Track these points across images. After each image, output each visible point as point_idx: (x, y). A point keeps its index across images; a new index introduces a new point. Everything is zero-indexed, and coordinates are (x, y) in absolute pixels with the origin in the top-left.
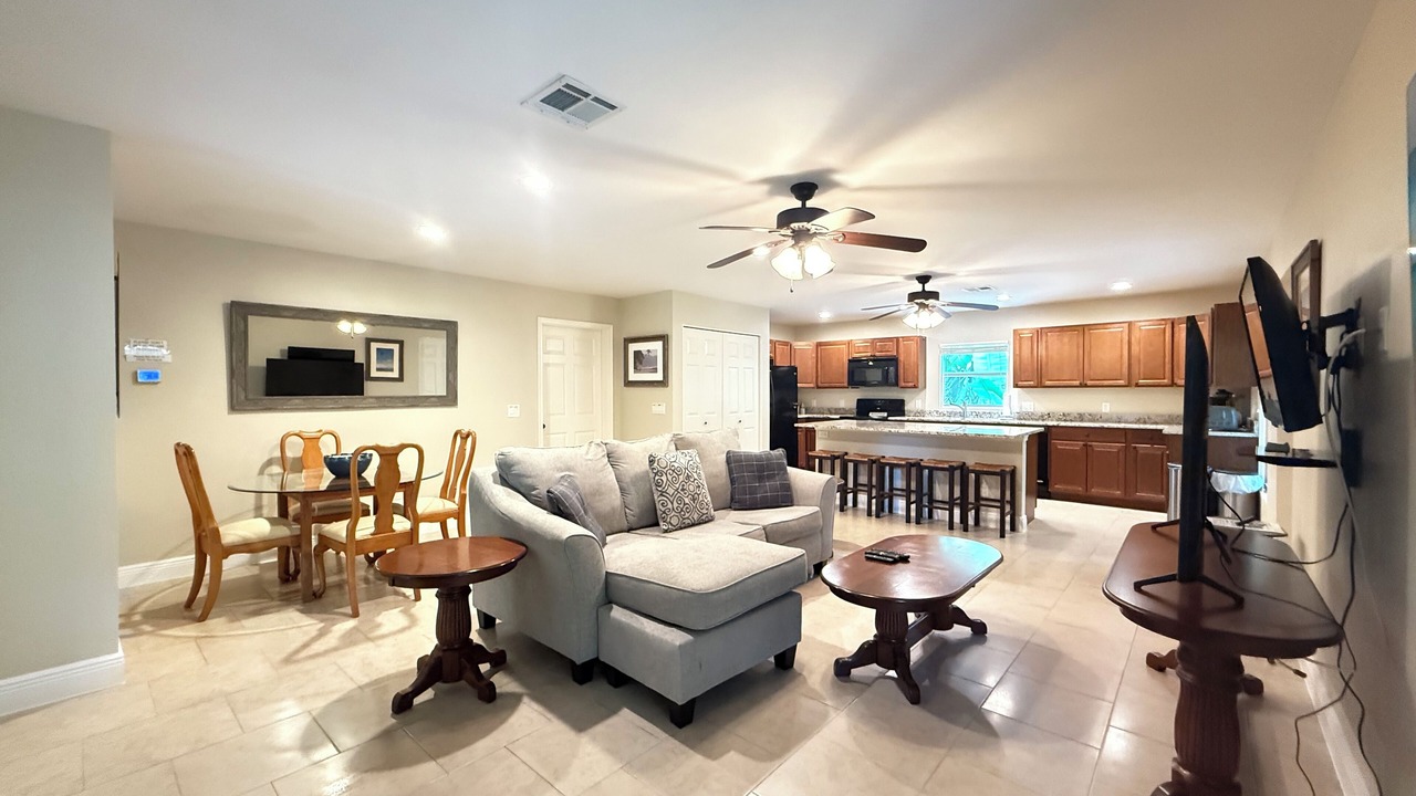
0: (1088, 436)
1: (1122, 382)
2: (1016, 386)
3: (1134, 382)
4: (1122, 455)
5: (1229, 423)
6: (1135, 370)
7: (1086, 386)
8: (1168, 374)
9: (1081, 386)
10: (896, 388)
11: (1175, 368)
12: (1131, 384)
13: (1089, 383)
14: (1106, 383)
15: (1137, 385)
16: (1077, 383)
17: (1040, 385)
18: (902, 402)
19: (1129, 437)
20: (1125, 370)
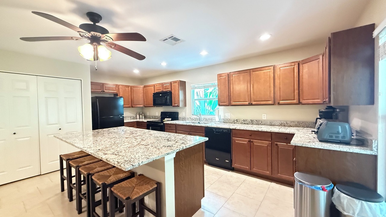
0: (251, 135)
1: (270, 102)
2: (219, 105)
3: (277, 102)
4: (269, 148)
5: (344, 137)
6: (278, 94)
7: (252, 105)
8: (296, 97)
9: (250, 104)
10: (171, 106)
11: (300, 93)
12: (275, 103)
13: (254, 103)
14: (262, 103)
15: (279, 104)
16: (247, 103)
17: (230, 105)
18: (177, 114)
19: (273, 137)
20: (272, 95)
